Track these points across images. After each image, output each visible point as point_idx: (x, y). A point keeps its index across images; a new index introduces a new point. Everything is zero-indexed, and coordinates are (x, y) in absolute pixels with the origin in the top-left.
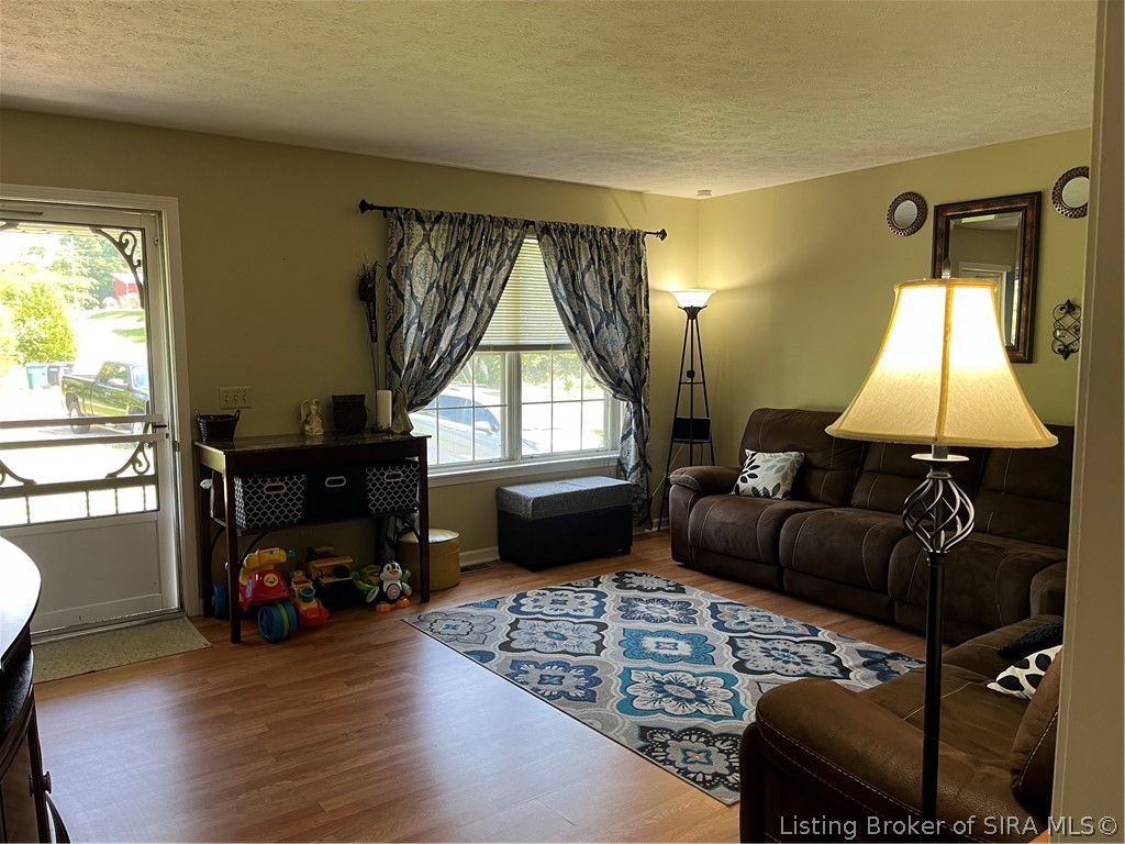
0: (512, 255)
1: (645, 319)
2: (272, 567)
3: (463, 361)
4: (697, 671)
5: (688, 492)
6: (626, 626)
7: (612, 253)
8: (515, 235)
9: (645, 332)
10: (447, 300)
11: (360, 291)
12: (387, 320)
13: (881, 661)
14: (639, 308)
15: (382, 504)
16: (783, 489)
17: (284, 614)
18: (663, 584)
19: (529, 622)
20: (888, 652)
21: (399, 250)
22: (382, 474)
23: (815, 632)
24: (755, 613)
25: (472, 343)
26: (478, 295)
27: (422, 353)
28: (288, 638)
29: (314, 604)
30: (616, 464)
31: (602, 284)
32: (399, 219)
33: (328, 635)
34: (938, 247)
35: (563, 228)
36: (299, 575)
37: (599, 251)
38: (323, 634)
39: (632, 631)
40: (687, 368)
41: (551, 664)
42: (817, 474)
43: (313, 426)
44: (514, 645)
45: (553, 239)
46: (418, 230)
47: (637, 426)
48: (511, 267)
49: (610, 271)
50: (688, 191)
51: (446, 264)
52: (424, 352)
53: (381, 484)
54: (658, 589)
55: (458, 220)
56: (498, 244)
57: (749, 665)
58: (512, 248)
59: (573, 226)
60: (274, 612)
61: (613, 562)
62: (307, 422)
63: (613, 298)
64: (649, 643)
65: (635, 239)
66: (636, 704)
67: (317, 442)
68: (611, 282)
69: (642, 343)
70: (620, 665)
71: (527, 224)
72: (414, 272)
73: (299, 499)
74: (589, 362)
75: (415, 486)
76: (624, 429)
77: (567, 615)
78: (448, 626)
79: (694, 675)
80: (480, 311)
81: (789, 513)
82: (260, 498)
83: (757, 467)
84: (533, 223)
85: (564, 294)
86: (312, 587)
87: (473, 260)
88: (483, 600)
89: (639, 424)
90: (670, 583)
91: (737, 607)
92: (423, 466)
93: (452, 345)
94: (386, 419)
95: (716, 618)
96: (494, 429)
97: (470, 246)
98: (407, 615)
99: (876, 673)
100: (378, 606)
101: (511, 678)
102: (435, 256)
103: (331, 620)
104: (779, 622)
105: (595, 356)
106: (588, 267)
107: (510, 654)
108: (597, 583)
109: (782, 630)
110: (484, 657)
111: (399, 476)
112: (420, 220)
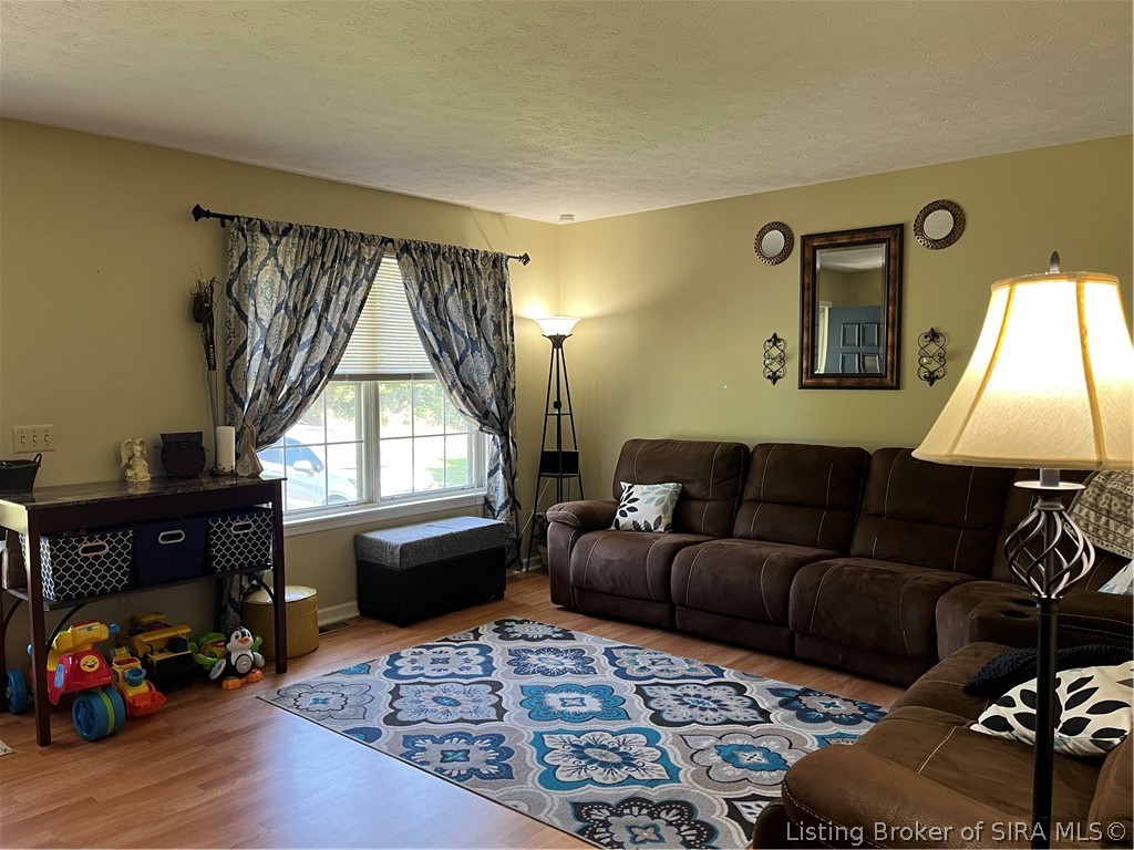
0: (370, 275)
1: (510, 347)
2: (89, 648)
3: (316, 392)
4: (615, 729)
5: (568, 529)
6: (523, 683)
7: (475, 276)
8: (373, 253)
9: (510, 361)
10: (298, 323)
11: (194, 311)
12: (226, 345)
13: (796, 698)
14: (503, 335)
15: (228, 561)
16: (664, 522)
17: (107, 704)
18: (549, 632)
19: (411, 687)
20: (798, 688)
21: (241, 265)
22: (229, 525)
23: (720, 673)
24: (653, 656)
25: (327, 371)
26: (333, 318)
27: (268, 383)
28: (113, 734)
29: (144, 688)
30: (482, 502)
31: (466, 310)
32: (242, 230)
33: (166, 725)
34: (806, 277)
35: (424, 247)
36: (123, 653)
37: (462, 273)
38: (160, 724)
39: (531, 688)
40: (554, 398)
41: (451, 736)
42: (695, 506)
43: (137, 471)
44: (400, 716)
45: (414, 259)
46: (263, 241)
47: (505, 461)
48: (369, 288)
49: (473, 295)
50: (550, 215)
51: (295, 282)
52: (272, 382)
53: (228, 537)
54: (545, 637)
55: (310, 234)
56: (354, 263)
57: (666, 716)
58: (369, 266)
59: (434, 245)
60: (95, 703)
61: (488, 609)
62: (129, 466)
63: (478, 324)
64: (553, 700)
65: (497, 262)
66: (560, 775)
67: (142, 491)
68: (475, 307)
69: (508, 372)
70: (529, 729)
71: (385, 241)
72: (258, 290)
73: (124, 561)
74: (454, 392)
75: (268, 537)
76: (490, 465)
77: (453, 675)
78: (316, 701)
79: (613, 734)
80: (335, 336)
81: (678, 547)
82: (73, 561)
83: (636, 500)
84: (392, 241)
85: (426, 319)
86: (140, 667)
87: (326, 279)
88: (352, 664)
89: (507, 458)
90: (556, 629)
91: (633, 651)
92: (277, 513)
93: (303, 374)
94: (228, 460)
95: (615, 666)
96: (316, 469)
97: (323, 264)
98: (261, 689)
99: (794, 712)
100: (225, 683)
101: (407, 757)
102: (283, 273)
103: (168, 705)
104: (681, 665)
105: (461, 386)
106: (451, 290)
107: (399, 729)
108: (477, 635)
109: (687, 673)
110: (369, 736)
111: (248, 526)
112: (265, 231)
